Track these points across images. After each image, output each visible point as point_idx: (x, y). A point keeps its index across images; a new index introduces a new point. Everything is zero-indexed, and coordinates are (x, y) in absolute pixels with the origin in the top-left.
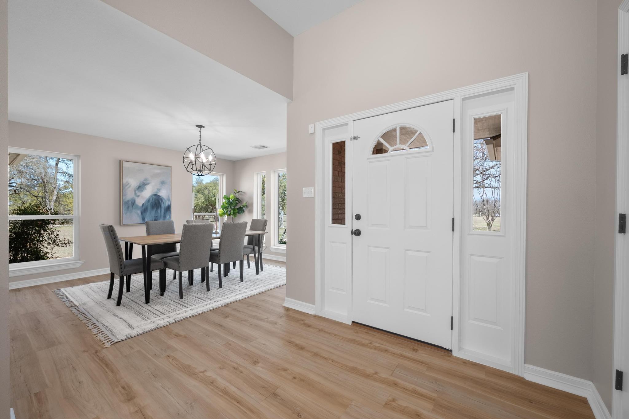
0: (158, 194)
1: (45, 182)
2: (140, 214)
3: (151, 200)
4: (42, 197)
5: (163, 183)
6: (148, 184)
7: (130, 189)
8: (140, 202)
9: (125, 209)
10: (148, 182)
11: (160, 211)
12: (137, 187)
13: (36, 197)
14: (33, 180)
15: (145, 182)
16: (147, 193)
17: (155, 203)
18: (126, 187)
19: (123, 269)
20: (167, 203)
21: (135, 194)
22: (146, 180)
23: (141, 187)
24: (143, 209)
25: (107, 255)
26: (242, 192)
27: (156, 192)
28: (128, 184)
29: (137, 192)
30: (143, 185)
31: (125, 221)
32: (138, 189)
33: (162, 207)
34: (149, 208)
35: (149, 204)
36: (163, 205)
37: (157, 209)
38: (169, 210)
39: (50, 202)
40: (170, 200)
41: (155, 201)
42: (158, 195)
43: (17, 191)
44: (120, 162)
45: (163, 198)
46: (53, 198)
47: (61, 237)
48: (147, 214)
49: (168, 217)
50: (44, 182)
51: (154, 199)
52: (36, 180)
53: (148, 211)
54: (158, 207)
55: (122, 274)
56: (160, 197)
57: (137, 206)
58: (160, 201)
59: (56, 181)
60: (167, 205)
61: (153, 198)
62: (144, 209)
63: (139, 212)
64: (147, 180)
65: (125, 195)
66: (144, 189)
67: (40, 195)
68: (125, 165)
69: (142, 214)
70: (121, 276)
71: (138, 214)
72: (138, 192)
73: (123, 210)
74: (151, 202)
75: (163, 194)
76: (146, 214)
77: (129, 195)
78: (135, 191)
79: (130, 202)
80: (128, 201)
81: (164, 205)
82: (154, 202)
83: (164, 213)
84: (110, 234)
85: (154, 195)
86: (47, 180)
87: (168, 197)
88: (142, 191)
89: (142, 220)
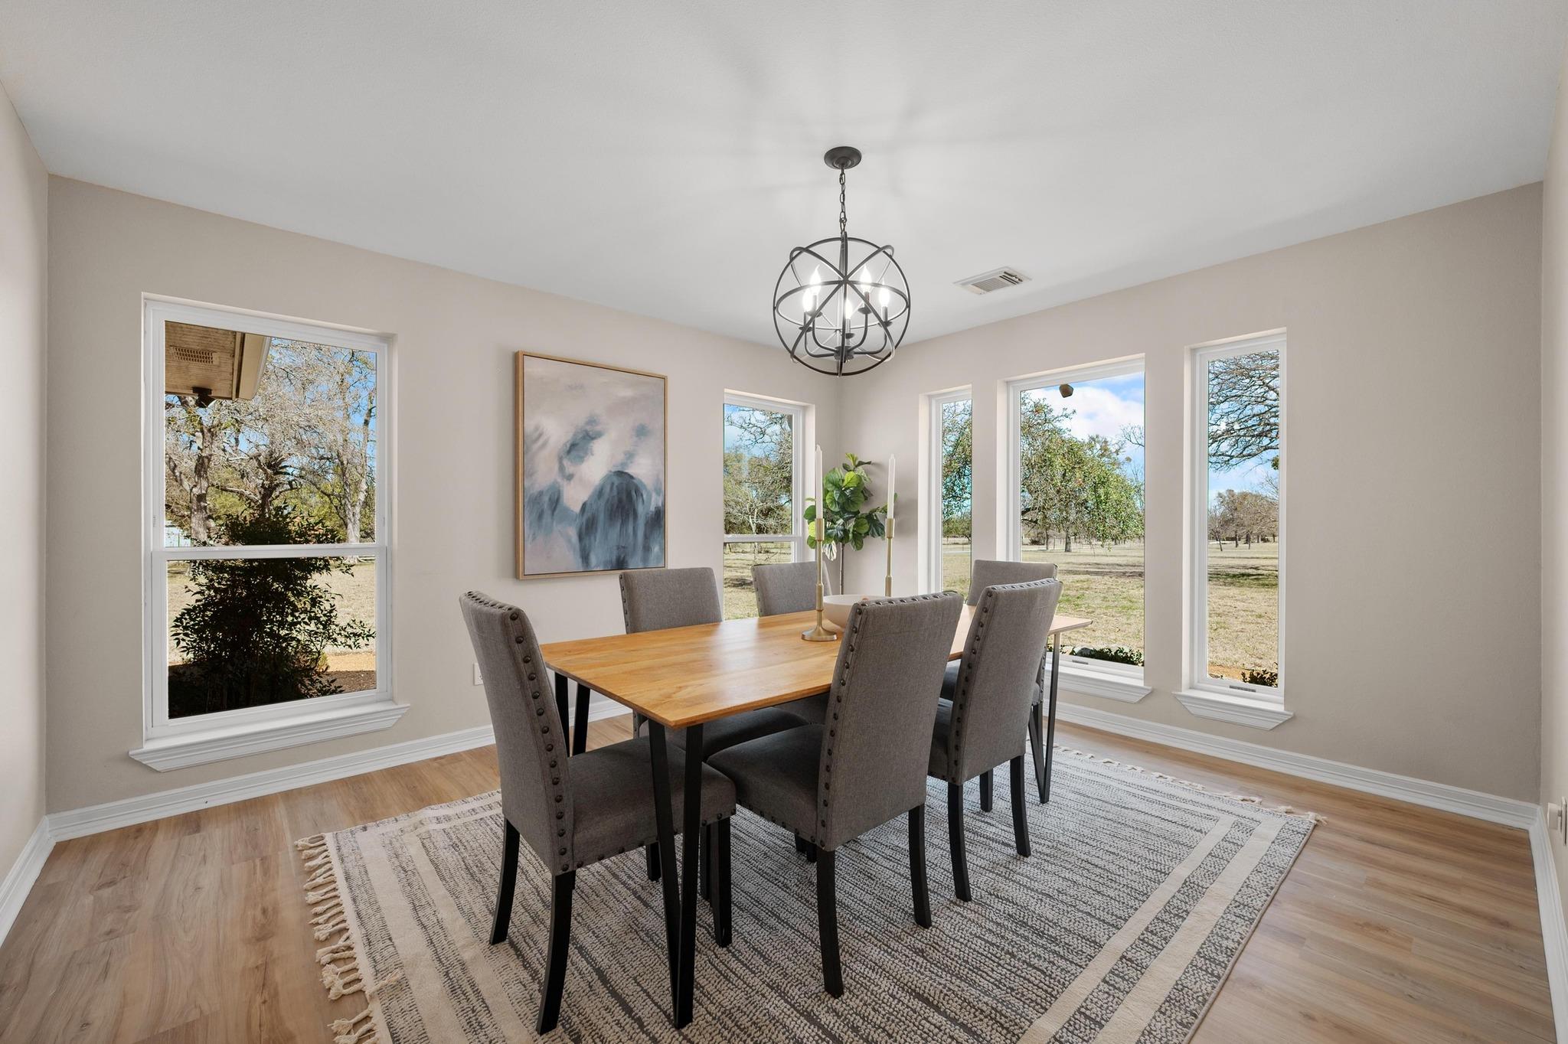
0: (626, 471)
1: (345, 462)
2: (575, 539)
3: (607, 489)
4: (339, 496)
5: (641, 432)
6: (597, 435)
7: (545, 453)
8: (575, 497)
9: (531, 524)
10: (598, 428)
11: (634, 527)
12: (565, 445)
13: (329, 496)
14: (322, 458)
15: (588, 428)
16: (595, 469)
17: (620, 501)
18: (536, 446)
19: (568, 834)
20: (654, 502)
21: (562, 468)
22: (592, 421)
23: (578, 446)
24: (584, 520)
25: (479, 681)
26: (869, 463)
27: (624, 464)
28: (540, 435)
29: (566, 462)
30: (584, 438)
31: (531, 565)
32: (569, 452)
33: (639, 516)
34: (602, 517)
35: (602, 503)
36: (640, 509)
37: (624, 523)
38: (660, 527)
39: (353, 506)
40: (661, 490)
41: (618, 493)
42: (626, 473)
43: (294, 482)
44: (517, 360)
45: (641, 482)
46: (359, 497)
47: (341, 619)
48: (595, 537)
49: (656, 549)
50: (342, 463)
51: (615, 489)
52: (328, 459)
53: (599, 530)
54: (628, 515)
55: (565, 859)
56: (634, 481)
57: (567, 510)
58: (634, 493)
59: (364, 459)
60: (652, 508)
61: (613, 484)
62: (588, 521)
63: (573, 533)
64: (595, 421)
65: (531, 475)
66: (586, 454)
67: (337, 491)
68: (531, 367)
69: (580, 538)
70: (561, 872)
71: (569, 541)
72: (569, 463)
73: (526, 528)
74: (606, 496)
75: (642, 470)
76: (592, 538)
77: (543, 474)
78: (560, 459)
79: (546, 499)
80: (541, 493)
81: (645, 509)
82: (616, 498)
83: (646, 537)
84: (512, 655)
85: (615, 472)
86: (349, 458)
87: (658, 479)
88: (581, 459)
89: (580, 560)
